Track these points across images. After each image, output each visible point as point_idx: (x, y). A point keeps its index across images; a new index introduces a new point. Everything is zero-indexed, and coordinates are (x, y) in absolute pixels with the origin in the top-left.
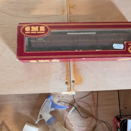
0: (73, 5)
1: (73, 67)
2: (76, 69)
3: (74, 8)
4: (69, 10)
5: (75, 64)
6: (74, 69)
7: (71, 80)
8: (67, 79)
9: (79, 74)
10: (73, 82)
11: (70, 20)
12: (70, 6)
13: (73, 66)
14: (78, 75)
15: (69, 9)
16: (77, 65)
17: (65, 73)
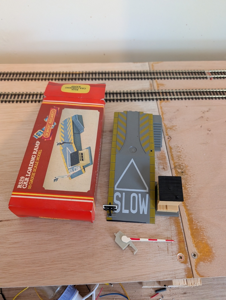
0: (171, 125)
1: (190, 224)
2: (196, 229)
3: (174, 129)
4: (166, 133)
5: (192, 218)
6: (191, 228)
7: (190, 252)
8: (180, 250)
9: (203, 238)
10: (195, 255)
11: (170, 145)
12: (167, 127)
13: (188, 223)
14: (202, 241)
15: (166, 130)
16: (196, 221)
17: (176, 236)
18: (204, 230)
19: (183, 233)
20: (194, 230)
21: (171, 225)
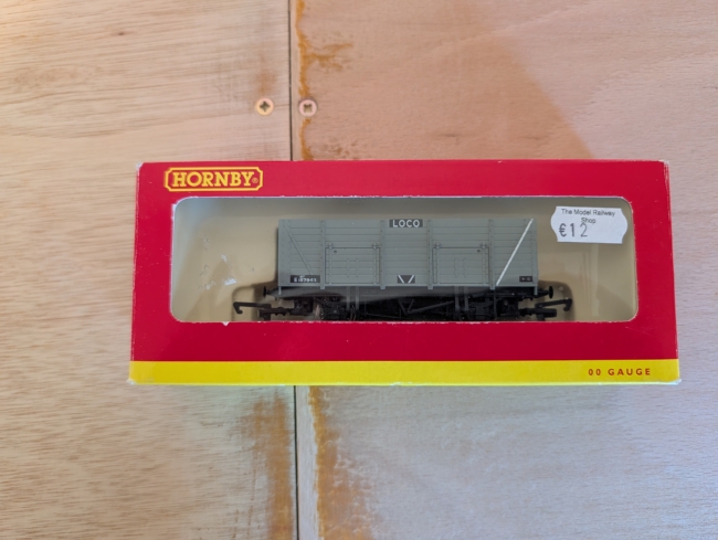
0: (328, 42)
5: (334, 448)
6: (324, 486)
11: (309, 143)
12: (310, 51)
16: (348, 462)
17: (267, 509)
18: (369, 491)
19: (294, 501)
20: (333, 492)
21: (255, 471)
